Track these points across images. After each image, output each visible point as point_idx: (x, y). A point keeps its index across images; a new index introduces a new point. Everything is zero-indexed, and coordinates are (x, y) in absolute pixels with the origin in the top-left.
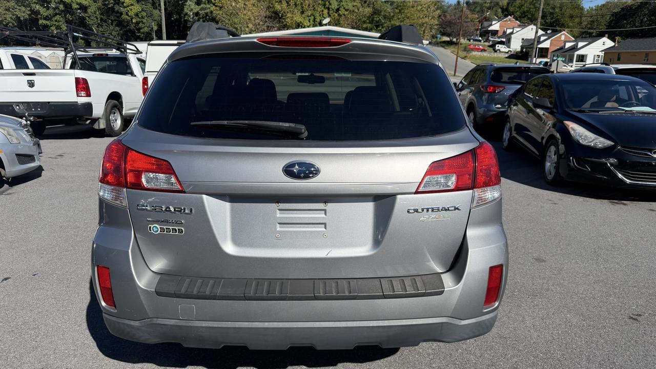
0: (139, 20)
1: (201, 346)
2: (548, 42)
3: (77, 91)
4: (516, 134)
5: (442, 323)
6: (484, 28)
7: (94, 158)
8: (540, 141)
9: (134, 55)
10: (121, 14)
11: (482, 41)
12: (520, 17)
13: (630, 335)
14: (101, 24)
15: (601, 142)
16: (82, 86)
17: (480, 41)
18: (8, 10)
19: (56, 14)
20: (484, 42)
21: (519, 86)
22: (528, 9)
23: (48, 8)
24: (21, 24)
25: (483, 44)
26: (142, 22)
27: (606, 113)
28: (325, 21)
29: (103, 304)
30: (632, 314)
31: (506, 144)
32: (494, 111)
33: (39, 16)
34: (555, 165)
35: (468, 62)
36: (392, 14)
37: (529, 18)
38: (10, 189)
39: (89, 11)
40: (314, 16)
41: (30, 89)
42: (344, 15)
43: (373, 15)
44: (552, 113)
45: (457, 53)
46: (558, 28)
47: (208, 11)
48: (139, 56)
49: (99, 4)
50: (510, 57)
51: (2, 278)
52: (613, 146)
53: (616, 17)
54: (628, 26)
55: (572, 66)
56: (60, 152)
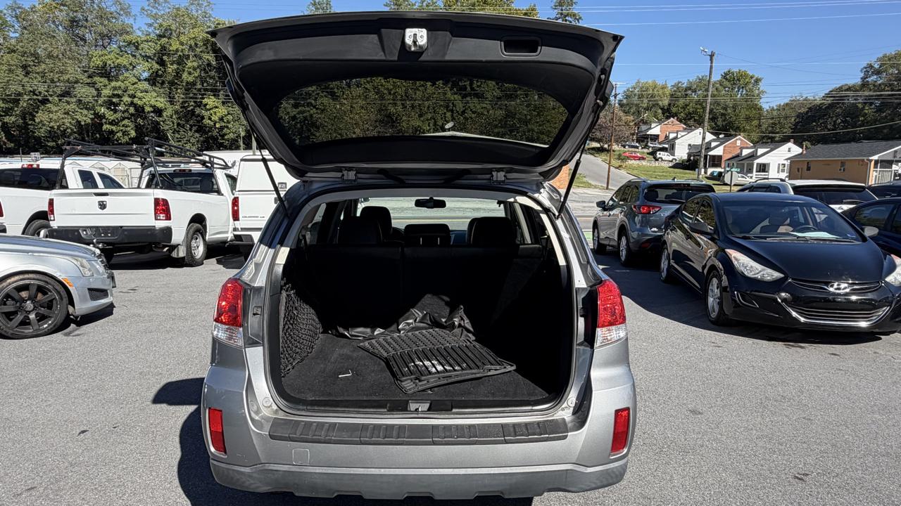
0: (224, 124)
1: (313, 495)
2: (721, 148)
3: (156, 213)
4: (675, 263)
5: (567, 470)
6: (642, 132)
7: (172, 292)
8: (701, 270)
9: (222, 170)
10: (203, 118)
11: (640, 148)
12: (685, 119)
13: (793, 497)
14: (177, 129)
15: (770, 275)
16: (162, 208)
17: (637, 147)
18: (67, 113)
19: (124, 119)
20: (642, 148)
21: (677, 206)
22: (694, 110)
23: (115, 111)
24: (82, 129)
25: (641, 151)
26: (227, 127)
27: (776, 240)
28: (448, 126)
29: (213, 449)
30: (798, 473)
31: (664, 274)
32: (650, 235)
33: (104, 120)
34: (718, 300)
35: (623, 172)
36: (529, 117)
37: (695, 120)
38: (77, 329)
39: (164, 114)
40: (434, 119)
41: (101, 211)
42: (471, 118)
43: (506, 118)
44: (712, 239)
45: (610, 161)
46: (733, 133)
47: (307, 114)
48: (228, 172)
49: (176, 107)
50: (674, 167)
51: (78, 431)
52: (782, 278)
53: (802, 118)
54: (819, 129)
55: (751, 177)
56: (133, 286)
